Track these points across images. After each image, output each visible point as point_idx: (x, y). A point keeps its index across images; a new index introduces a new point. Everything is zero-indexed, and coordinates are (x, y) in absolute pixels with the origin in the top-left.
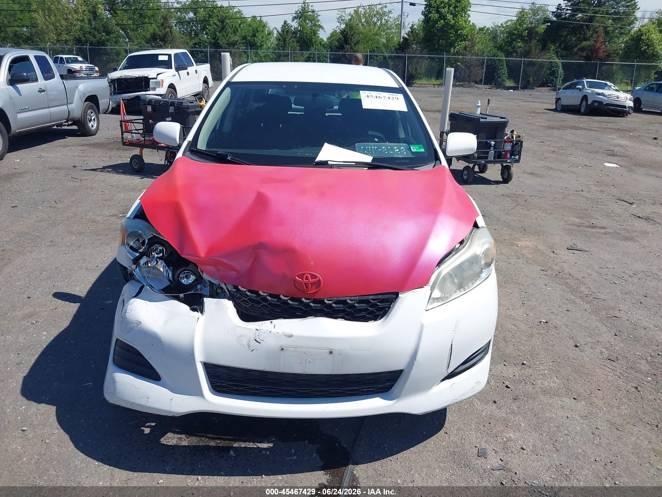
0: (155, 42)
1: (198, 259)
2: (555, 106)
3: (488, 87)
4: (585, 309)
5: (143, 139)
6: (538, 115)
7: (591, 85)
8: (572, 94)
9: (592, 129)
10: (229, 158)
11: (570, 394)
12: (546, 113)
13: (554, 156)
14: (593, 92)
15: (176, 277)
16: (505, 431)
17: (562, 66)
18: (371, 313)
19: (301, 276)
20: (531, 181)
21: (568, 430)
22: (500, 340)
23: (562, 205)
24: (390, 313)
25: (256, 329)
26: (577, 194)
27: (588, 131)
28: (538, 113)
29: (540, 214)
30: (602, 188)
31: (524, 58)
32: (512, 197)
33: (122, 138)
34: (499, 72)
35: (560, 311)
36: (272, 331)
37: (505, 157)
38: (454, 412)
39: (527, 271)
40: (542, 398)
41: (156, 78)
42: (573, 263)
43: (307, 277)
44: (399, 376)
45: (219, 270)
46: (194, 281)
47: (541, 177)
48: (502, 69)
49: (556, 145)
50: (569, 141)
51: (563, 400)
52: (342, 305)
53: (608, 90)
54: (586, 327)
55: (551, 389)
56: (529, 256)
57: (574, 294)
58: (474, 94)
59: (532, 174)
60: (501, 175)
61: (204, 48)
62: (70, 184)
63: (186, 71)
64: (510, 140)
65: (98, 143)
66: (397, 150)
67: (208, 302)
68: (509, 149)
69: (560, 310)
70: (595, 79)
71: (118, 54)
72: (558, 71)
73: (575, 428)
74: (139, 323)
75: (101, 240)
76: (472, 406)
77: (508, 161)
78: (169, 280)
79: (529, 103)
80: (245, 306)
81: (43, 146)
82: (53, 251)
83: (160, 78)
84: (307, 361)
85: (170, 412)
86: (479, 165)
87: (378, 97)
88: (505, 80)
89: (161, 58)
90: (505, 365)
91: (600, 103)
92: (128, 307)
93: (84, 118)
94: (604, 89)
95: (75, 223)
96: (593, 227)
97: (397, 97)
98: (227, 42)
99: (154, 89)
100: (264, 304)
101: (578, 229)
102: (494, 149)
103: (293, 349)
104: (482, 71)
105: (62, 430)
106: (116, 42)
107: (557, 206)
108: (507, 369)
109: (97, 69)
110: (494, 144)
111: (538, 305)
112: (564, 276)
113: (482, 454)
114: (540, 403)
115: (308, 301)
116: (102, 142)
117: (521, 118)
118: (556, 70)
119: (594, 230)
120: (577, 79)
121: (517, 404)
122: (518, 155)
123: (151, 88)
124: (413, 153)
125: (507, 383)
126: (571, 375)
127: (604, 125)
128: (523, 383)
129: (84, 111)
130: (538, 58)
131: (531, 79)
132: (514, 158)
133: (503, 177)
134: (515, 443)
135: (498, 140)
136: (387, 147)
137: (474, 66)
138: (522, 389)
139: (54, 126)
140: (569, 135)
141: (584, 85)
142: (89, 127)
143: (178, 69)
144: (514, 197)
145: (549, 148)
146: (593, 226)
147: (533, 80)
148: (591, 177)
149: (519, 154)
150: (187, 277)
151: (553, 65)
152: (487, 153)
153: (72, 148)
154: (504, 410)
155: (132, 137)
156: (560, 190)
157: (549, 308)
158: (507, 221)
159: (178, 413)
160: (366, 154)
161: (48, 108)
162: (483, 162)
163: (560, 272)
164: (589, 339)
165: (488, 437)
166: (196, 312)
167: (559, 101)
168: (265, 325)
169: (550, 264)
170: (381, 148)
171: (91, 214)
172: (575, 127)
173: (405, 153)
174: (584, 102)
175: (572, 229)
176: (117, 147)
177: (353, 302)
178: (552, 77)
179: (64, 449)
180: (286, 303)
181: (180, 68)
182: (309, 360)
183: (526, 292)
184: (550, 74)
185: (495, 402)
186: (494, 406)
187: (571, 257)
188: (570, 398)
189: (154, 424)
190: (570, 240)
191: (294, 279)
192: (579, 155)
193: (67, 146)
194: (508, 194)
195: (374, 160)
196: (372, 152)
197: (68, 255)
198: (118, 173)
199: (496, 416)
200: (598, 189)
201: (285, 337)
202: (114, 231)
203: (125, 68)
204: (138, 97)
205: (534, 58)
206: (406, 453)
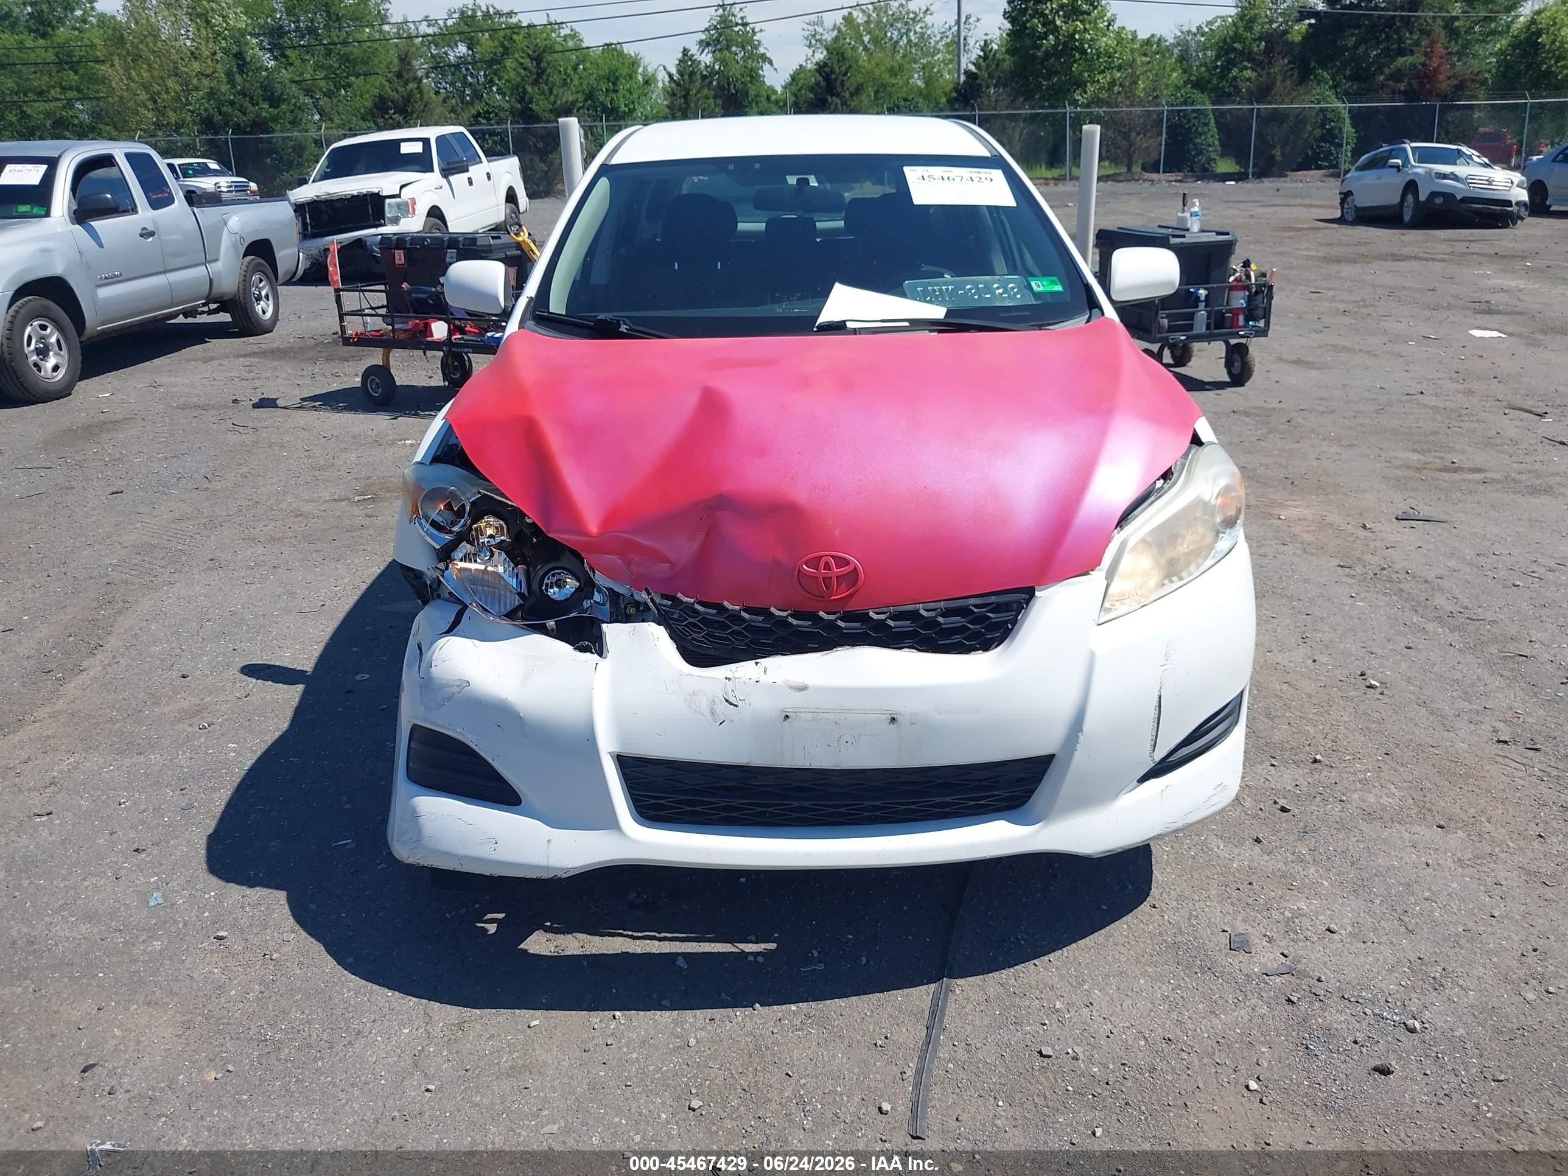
0: (383, 117)
1: (584, 538)
2: (1339, 211)
3: (1173, 179)
4: (1448, 643)
5: (390, 328)
6: (1299, 233)
7: (1425, 157)
8: (1379, 179)
9: (1435, 256)
10: (623, 328)
11: (1429, 817)
12: (1319, 228)
13: (1347, 320)
14: (1429, 172)
15: (535, 586)
16: (1287, 898)
17: (1351, 118)
18: (976, 635)
19: (815, 562)
20: (1295, 378)
21: (1429, 890)
22: (1256, 715)
23: (1375, 426)
24: (1017, 633)
25: (726, 678)
26: (1410, 401)
27: (1424, 262)
28: (1299, 230)
29: (1325, 448)
30: (1468, 386)
31: (1258, 103)
32: (1256, 415)
33: (343, 328)
34: (1198, 140)
35: (1392, 650)
36: (761, 681)
37: (1234, 323)
38: (1168, 863)
39: (1305, 569)
40: (1364, 829)
41: (399, 196)
42: (1412, 548)
43: (826, 563)
44: (1046, 769)
45: (628, 564)
46: (574, 593)
47: (1320, 369)
48: (1205, 133)
49: (1350, 298)
50: (1380, 286)
51: (1413, 830)
52: (908, 623)
53: (1464, 165)
54: (1456, 681)
55: (1384, 809)
56: (1308, 538)
57: (1420, 612)
58: (1143, 195)
59: (1297, 362)
60: (1226, 366)
61: (498, 124)
62: (233, 438)
63: (465, 176)
64: (1242, 285)
65: (279, 350)
66: (1001, 291)
67: (612, 632)
68: (1240, 306)
69: (1391, 647)
70: (1432, 142)
71: (299, 149)
72: (1340, 130)
73: (1446, 885)
74: (464, 685)
75: (321, 551)
76: (1206, 850)
77: (1241, 333)
78: (520, 594)
79: (1277, 208)
80: (694, 635)
81: (158, 362)
82: (220, 580)
83: (406, 194)
84: (843, 741)
85: (548, 868)
86: (1173, 347)
87: (946, 178)
88: (1215, 159)
89: (406, 148)
90: (1273, 765)
91: (1448, 196)
92: (435, 655)
93: (244, 294)
94: (1456, 164)
95: (258, 520)
96: (1455, 471)
97: (988, 176)
98: (551, 106)
99: (396, 221)
100: (735, 628)
101: (1417, 475)
102: (1206, 306)
103: (809, 716)
104: (1159, 140)
105: (304, 934)
106: (295, 123)
107: (1364, 429)
108: (1280, 774)
109: (253, 186)
110: (1206, 296)
111: (1338, 640)
112: (1393, 576)
113: (1238, 945)
114: (1363, 839)
115: (832, 617)
116: (289, 345)
117: (1262, 243)
118: (1336, 127)
119: (1456, 476)
120: (1390, 145)
121: (1307, 842)
122: (1264, 317)
123: (388, 218)
124: (1037, 295)
125: (1282, 802)
126: (1427, 779)
127: (1461, 247)
128: (1318, 799)
129: (243, 278)
130: (1292, 103)
131: (1277, 153)
132: (1253, 326)
133: (1230, 373)
134: (1312, 920)
135: (1215, 286)
136: (975, 284)
137: (1138, 129)
138: (1316, 812)
139: (178, 315)
140: (1381, 274)
141: (1407, 157)
142: (258, 314)
143: (446, 173)
144: (1261, 415)
145: (1333, 305)
146: (1453, 468)
147: (1282, 155)
148: (1440, 362)
149: (1266, 315)
150: (560, 584)
151: (1330, 115)
152: (1191, 316)
153: (224, 363)
154: (1279, 857)
155: (365, 324)
156: (1367, 394)
157: (1363, 645)
158: (1249, 468)
159: (565, 869)
160: (930, 302)
161: (164, 272)
162: (1182, 338)
163: (1383, 569)
164: (1465, 705)
165: (1248, 910)
166: (588, 654)
167: (1349, 199)
168: (745, 670)
169: (1360, 551)
170: (963, 289)
171: (289, 498)
172: (1392, 254)
173: (1019, 296)
174: (1410, 198)
175: (1404, 478)
176: (326, 354)
177: (933, 614)
178: (1328, 145)
179: (315, 970)
180: (782, 622)
181: (452, 169)
182: (845, 738)
183: (1308, 614)
184: (1323, 138)
185: (1258, 841)
186: (1257, 848)
187: (1406, 536)
188: (1430, 827)
189: (501, 916)
190: (1402, 500)
191: (799, 570)
192: (1406, 317)
193: (212, 359)
194: (1246, 410)
195: (949, 313)
196: (943, 297)
197: (254, 586)
198: (336, 409)
199: (1263, 868)
200: (1459, 387)
201: (790, 691)
202: (348, 531)
203: (325, 176)
204: (359, 242)
205: (1282, 103)
206: (1067, 951)
